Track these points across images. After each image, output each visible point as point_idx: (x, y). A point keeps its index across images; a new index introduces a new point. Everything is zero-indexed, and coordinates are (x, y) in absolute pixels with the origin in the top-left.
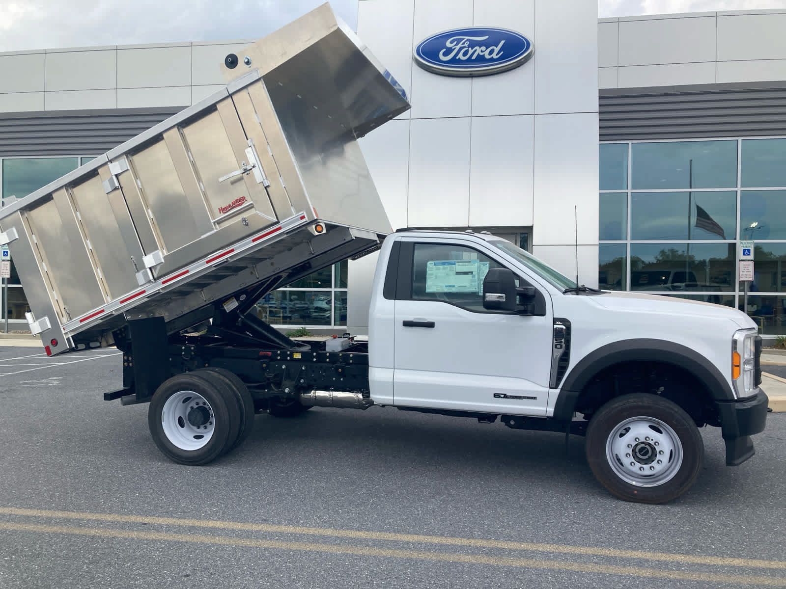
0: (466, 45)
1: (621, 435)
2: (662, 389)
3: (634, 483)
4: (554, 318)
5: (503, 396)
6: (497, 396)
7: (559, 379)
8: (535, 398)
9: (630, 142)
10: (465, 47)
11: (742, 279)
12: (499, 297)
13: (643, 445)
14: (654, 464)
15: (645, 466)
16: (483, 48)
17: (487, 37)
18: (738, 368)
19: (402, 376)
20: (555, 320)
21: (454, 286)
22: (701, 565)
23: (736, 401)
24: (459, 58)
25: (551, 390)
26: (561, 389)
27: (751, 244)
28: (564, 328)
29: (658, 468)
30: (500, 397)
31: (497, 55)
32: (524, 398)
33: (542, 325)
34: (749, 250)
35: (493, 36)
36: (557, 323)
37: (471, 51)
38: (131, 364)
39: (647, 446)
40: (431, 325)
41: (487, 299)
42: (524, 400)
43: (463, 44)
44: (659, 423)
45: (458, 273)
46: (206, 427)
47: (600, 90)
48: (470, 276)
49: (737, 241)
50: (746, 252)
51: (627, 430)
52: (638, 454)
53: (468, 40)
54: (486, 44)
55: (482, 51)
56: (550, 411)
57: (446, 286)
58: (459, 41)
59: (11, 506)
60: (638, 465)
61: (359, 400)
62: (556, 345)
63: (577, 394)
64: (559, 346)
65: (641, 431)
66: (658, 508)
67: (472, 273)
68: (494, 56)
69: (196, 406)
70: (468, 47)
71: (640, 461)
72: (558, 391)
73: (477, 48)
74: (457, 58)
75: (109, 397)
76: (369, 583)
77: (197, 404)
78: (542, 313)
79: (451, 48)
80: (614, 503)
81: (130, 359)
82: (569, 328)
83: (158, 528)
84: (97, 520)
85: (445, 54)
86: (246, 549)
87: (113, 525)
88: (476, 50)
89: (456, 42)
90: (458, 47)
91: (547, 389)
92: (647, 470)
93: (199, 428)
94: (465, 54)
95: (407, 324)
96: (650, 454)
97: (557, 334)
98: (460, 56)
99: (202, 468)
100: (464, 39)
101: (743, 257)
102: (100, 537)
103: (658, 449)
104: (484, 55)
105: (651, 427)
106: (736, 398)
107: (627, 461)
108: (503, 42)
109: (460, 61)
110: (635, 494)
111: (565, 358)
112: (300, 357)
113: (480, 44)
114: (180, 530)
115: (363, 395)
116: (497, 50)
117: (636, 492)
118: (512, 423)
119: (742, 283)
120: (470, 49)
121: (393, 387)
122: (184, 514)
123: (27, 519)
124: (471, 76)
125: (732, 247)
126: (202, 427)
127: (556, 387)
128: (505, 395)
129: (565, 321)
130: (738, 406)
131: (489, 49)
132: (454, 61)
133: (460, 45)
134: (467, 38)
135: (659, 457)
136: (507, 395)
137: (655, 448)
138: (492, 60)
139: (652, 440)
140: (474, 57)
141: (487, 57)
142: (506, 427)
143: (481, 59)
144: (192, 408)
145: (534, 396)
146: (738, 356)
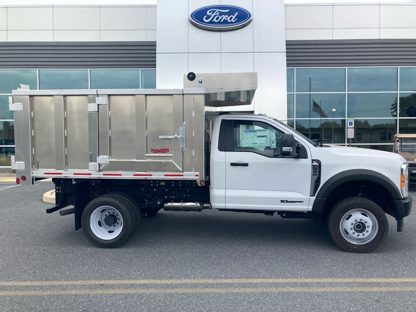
0: (218, 14)
1: (347, 219)
2: (360, 194)
3: (354, 243)
4: (312, 160)
5: (285, 201)
6: (282, 201)
7: (315, 192)
8: (302, 202)
9: (295, 68)
10: (217, 15)
11: (349, 137)
12: (289, 149)
13: (358, 223)
14: (365, 233)
15: (360, 234)
16: (227, 16)
17: (229, 10)
18: (403, 183)
19: (231, 193)
20: (313, 161)
21: (257, 143)
22: (406, 283)
23: (402, 199)
24: (214, 21)
25: (311, 197)
26: (316, 197)
27: (352, 120)
28: (318, 164)
29: (367, 234)
30: (284, 202)
31: (234, 20)
32: (297, 202)
33: (306, 164)
34: (352, 123)
35: (232, 10)
36: (314, 162)
37: (220, 18)
38: (60, 191)
39: (360, 224)
40: (246, 165)
41: (283, 150)
42: (297, 203)
43: (216, 13)
44: (365, 212)
45: (258, 136)
46: (114, 226)
47: (286, 41)
48: (265, 138)
49: (346, 118)
50: (351, 124)
51: (350, 216)
52: (356, 228)
53: (218, 11)
54: (228, 14)
55: (226, 18)
56: (310, 208)
57: (252, 144)
58: (214, 12)
59: (12, 281)
60: (357, 234)
61: (198, 207)
62: (314, 174)
63: (325, 199)
64: (315, 174)
65: (357, 216)
66: (367, 255)
67: (266, 136)
68: (232, 20)
69: (108, 214)
70: (219, 15)
71: (357, 231)
72: (315, 197)
73: (223, 16)
74: (213, 21)
75: (49, 211)
76: (250, 308)
77: (109, 213)
78: (306, 157)
79: (210, 15)
80: (345, 254)
81: (60, 188)
82: (320, 165)
83: (112, 287)
84: (72, 285)
85: (206, 19)
86: (171, 295)
87: (83, 287)
88: (223, 17)
89: (212, 12)
90: (213, 15)
91: (309, 197)
92: (361, 236)
93: (110, 226)
94: (217, 19)
95: (233, 164)
96: (361, 228)
97: (314, 167)
98: (215, 20)
99: (117, 250)
100: (216, 11)
101: (349, 126)
102: (80, 295)
103: (367, 225)
104: (227, 20)
105: (362, 214)
106: (402, 198)
107: (351, 232)
108: (237, 13)
109: (214, 23)
110: (355, 248)
111: (318, 180)
112: (164, 184)
113: (225, 14)
114: (125, 287)
115: (200, 204)
116: (234, 17)
117: (355, 247)
118: (284, 215)
119: (348, 139)
120: (220, 16)
121: (225, 199)
122: (122, 277)
123: (27, 288)
124: (220, 31)
125: (344, 121)
126: (112, 226)
127: (314, 196)
129: (318, 161)
130: (403, 201)
131: (230, 17)
132: (211, 22)
133: (214, 14)
134: (218, 10)
135: (367, 229)
136: (288, 200)
137: (365, 225)
138: (231, 23)
139: (364, 220)
140: (222, 21)
141: (229, 21)
142: (281, 217)
143: (225, 22)
144: (106, 215)
145: (302, 201)
146: (403, 177)
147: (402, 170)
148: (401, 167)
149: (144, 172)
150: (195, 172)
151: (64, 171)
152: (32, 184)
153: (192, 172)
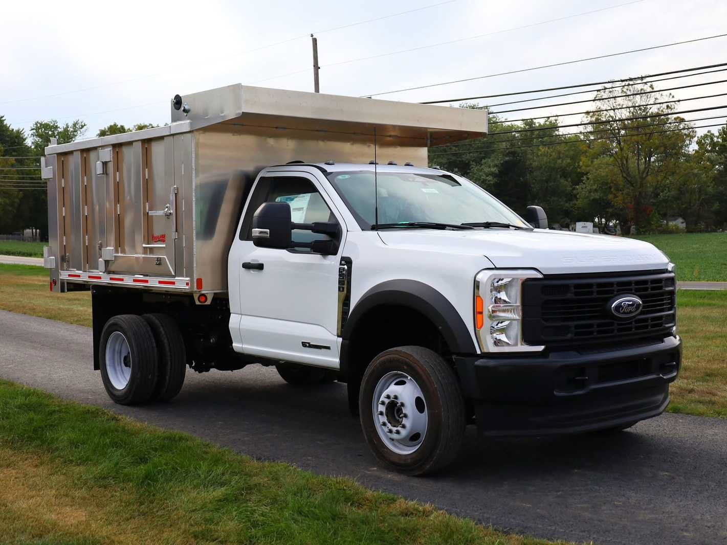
4: (342, 258)
7: (343, 327)
8: (328, 348)
12: (261, 232)
18: (481, 315)
23: (479, 356)
25: (338, 339)
26: (343, 338)
28: (347, 268)
30: (307, 346)
32: (322, 347)
33: (333, 262)
36: (343, 262)
40: (260, 267)
42: (322, 349)
56: (337, 362)
64: (341, 289)
72: (341, 340)
78: (335, 253)
82: (350, 268)
91: (336, 338)
95: (245, 266)
97: (340, 274)
106: (479, 352)
111: (346, 302)
121: (240, 334)
127: (341, 335)
128: (309, 343)
129: (349, 261)
136: (311, 343)
145: (329, 346)
146: (481, 301)
147: (476, 285)
148: (475, 278)
149: (142, 276)
150: (187, 277)
151: (81, 272)
152: (61, 292)
153: (183, 276)
